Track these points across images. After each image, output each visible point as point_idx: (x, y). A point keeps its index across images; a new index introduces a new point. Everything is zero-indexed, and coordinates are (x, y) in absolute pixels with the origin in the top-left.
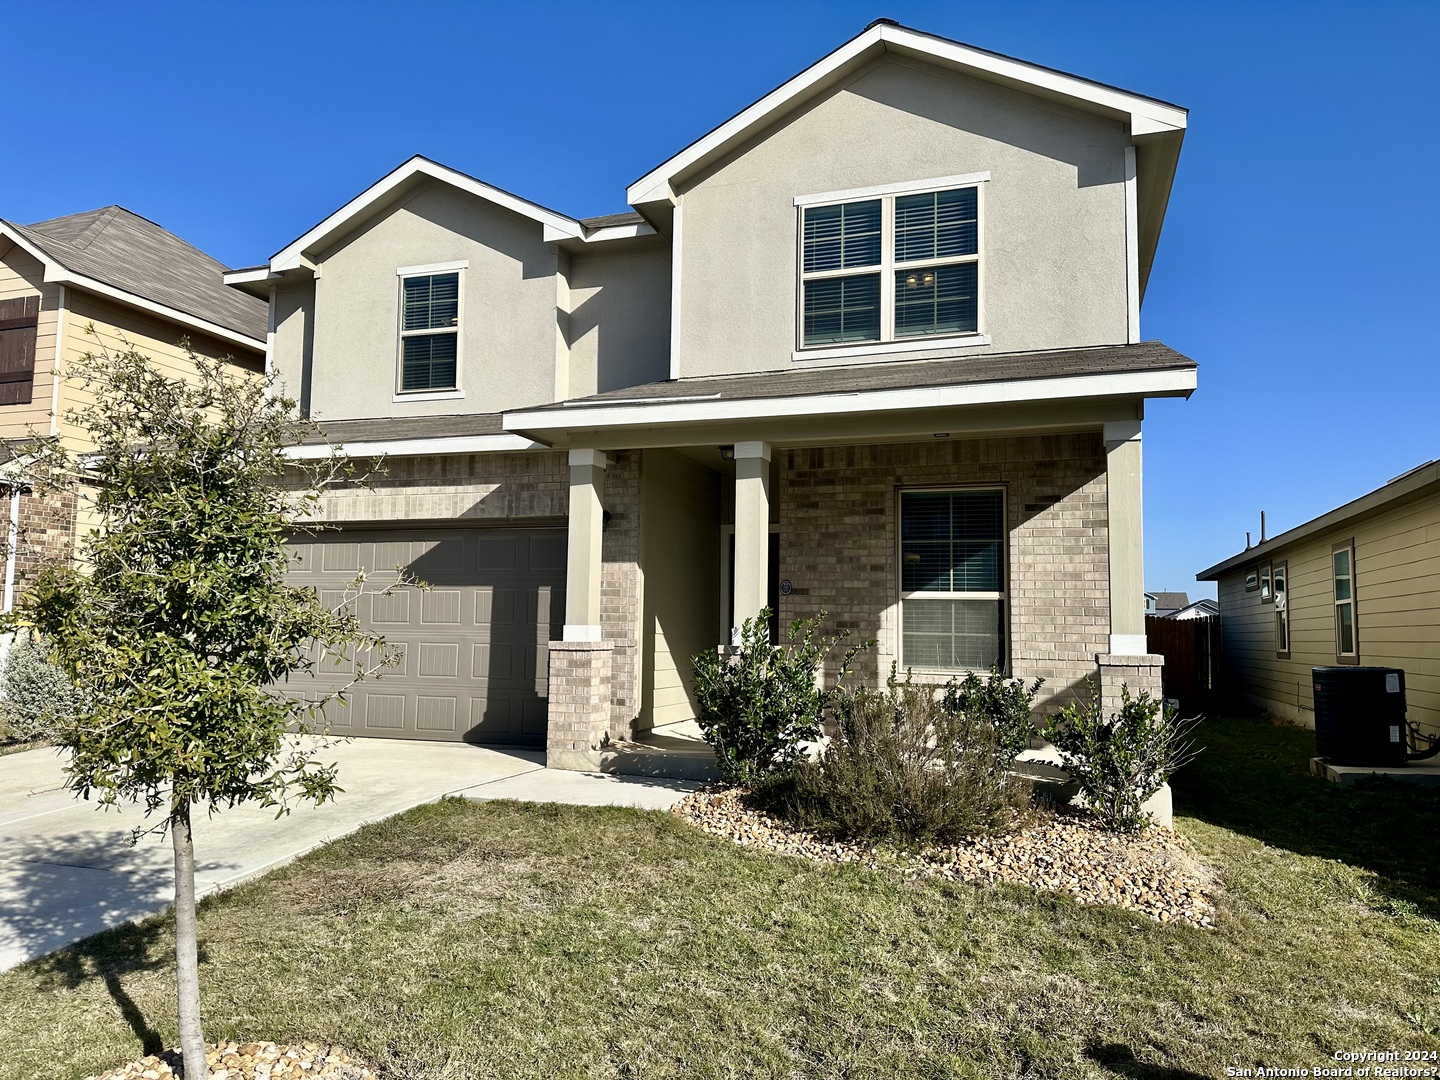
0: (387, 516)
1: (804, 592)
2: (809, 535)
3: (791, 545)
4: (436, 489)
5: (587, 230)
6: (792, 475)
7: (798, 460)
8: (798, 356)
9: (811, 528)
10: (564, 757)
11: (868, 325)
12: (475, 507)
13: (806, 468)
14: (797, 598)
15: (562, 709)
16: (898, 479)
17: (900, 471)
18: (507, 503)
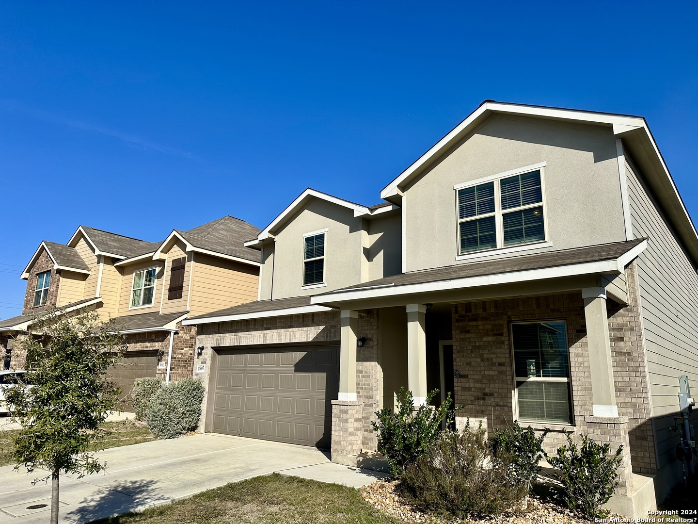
1: (465, 376)
2: (467, 347)
3: (458, 352)
5: (372, 210)
6: (457, 317)
7: (459, 309)
8: (458, 258)
9: (467, 343)
10: (338, 458)
11: (490, 241)
12: (316, 338)
13: (463, 313)
14: (463, 380)
15: (337, 433)
16: (509, 317)
17: (510, 313)
18: (326, 334)
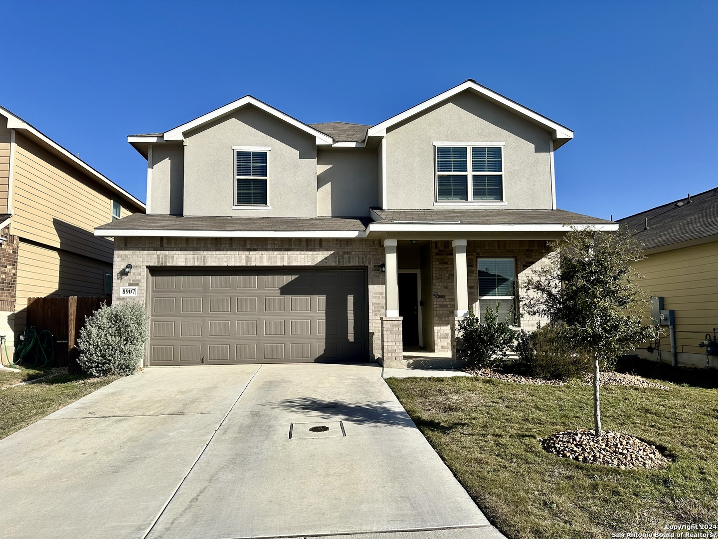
0: (278, 264)
1: (443, 297)
2: (444, 275)
3: (437, 278)
4: (303, 252)
5: (334, 141)
6: (437, 251)
7: (439, 245)
8: (436, 204)
9: (445, 272)
10: (392, 363)
11: (464, 195)
12: (322, 261)
13: (442, 248)
14: (441, 299)
15: (390, 344)
16: (478, 254)
17: (478, 251)
18: (337, 260)
